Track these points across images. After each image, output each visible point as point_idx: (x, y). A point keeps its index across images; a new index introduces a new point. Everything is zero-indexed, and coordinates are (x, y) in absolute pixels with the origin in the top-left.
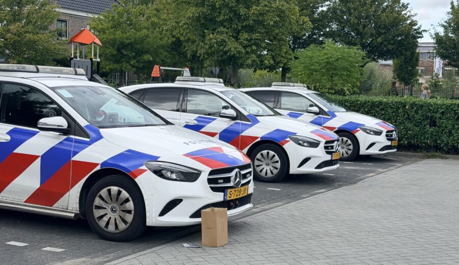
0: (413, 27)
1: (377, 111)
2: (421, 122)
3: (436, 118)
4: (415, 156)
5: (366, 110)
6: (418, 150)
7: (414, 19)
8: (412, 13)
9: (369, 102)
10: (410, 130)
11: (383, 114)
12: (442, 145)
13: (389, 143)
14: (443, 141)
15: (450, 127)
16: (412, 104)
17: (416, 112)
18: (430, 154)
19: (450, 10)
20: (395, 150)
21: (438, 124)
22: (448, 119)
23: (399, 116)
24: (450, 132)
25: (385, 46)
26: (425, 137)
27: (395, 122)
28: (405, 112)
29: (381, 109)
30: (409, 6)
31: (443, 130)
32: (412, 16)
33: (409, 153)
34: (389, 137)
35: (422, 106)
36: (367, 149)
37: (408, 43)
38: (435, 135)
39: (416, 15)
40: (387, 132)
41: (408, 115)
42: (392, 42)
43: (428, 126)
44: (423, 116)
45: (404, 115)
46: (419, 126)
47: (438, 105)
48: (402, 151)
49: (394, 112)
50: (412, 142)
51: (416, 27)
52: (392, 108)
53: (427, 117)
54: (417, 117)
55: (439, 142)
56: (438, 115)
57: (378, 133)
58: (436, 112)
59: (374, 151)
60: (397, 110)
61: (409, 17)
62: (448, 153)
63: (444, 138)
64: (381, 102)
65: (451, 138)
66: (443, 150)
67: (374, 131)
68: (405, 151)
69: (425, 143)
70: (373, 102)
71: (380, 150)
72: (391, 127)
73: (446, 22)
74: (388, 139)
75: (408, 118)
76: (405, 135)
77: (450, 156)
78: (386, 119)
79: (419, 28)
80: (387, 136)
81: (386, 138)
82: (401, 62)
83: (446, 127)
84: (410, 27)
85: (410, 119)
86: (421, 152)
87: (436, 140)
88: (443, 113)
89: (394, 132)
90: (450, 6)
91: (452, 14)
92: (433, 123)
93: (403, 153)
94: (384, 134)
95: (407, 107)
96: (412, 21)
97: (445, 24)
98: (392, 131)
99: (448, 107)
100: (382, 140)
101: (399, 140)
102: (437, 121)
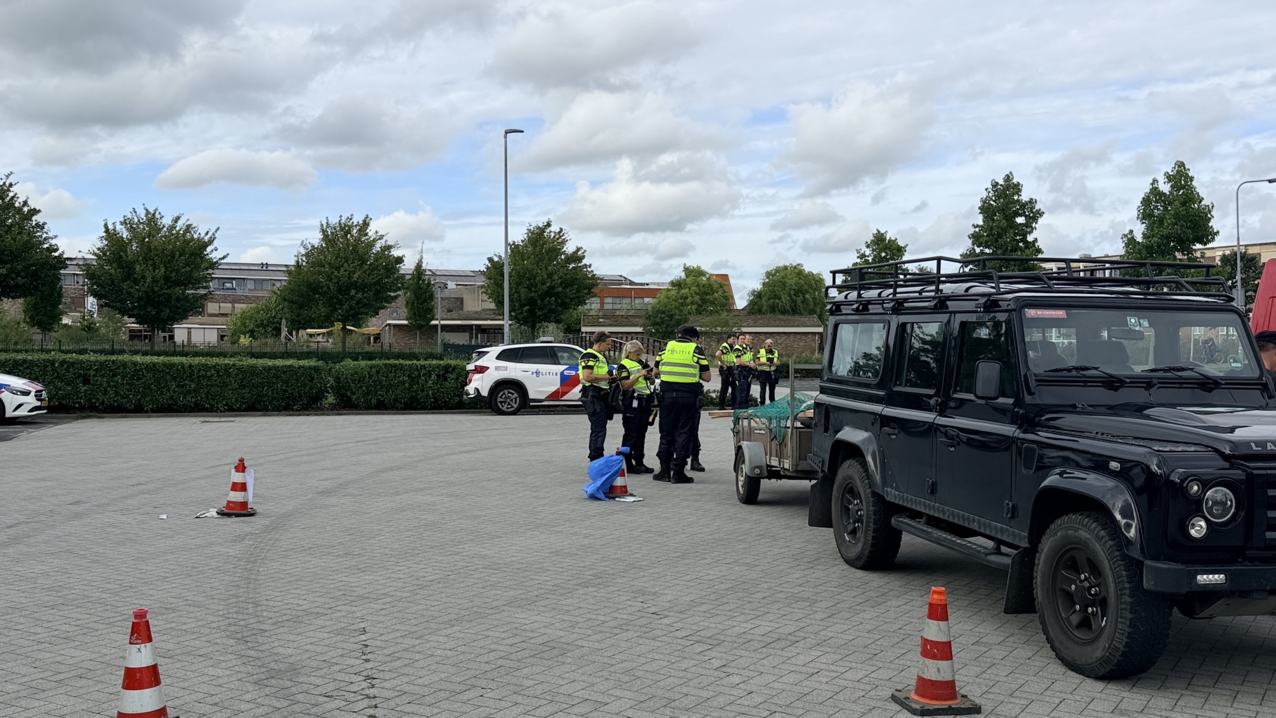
0: (53, 254)
1: (20, 371)
2: (72, 381)
3: (89, 376)
4: (67, 418)
5: (7, 369)
6: (72, 411)
7: (53, 242)
8: (51, 234)
9: (10, 360)
10: (61, 390)
11: (28, 374)
12: (97, 404)
13: (39, 404)
14: (98, 400)
15: (105, 384)
16: (61, 362)
17: (67, 370)
18: (84, 415)
19: (104, 234)
20: (45, 411)
21: (92, 382)
22: (103, 376)
23: (47, 375)
24: (106, 390)
25: (13, 279)
26: (78, 397)
27: (43, 381)
28: (54, 370)
29: (26, 368)
30: (46, 227)
31: (98, 388)
32: (50, 238)
33: (60, 415)
34: (38, 396)
35: (73, 363)
36: (14, 411)
37: (47, 276)
38: (89, 394)
39: (56, 237)
40: (36, 392)
41: (58, 374)
42: (23, 274)
43: (81, 385)
44: (75, 373)
45: (53, 374)
46: (70, 385)
47: (91, 362)
48: (52, 413)
49: (41, 370)
50: (64, 402)
51: (56, 254)
52: (38, 366)
53: (80, 376)
54: (69, 375)
55: (93, 401)
56: (92, 372)
57: (26, 393)
58: (89, 370)
59: (23, 412)
60: (45, 369)
61: (45, 239)
62: (104, 412)
63: (100, 397)
64: (25, 360)
65: (107, 396)
66: (100, 410)
67: (21, 392)
68: (56, 413)
69: (78, 403)
70: (15, 361)
71: (29, 412)
72: (39, 387)
73: (99, 249)
74: (38, 400)
75: (58, 377)
76: (55, 395)
77: (106, 415)
78: (33, 378)
79: (61, 255)
80: (36, 396)
81: (35, 398)
82: (35, 299)
83: (101, 385)
84: (48, 254)
85: (60, 378)
86: (74, 413)
87: (90, 399)
88: (96, 370)
89: (44, 392)
90: (104, 230)
91: (106, 240)
92: (86, 382)
93: (54, 415)
94: (33, 394)
95: (56, 365)
96: (51, 245)
97: (97, 251)
98: (41, 391)
99: (103, 364)
100: (31, 401)
101: (50, 400)
102: (91, 378)
